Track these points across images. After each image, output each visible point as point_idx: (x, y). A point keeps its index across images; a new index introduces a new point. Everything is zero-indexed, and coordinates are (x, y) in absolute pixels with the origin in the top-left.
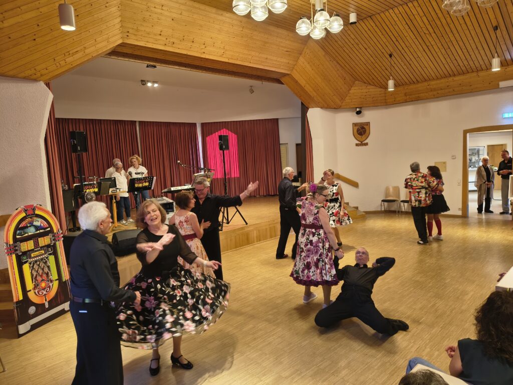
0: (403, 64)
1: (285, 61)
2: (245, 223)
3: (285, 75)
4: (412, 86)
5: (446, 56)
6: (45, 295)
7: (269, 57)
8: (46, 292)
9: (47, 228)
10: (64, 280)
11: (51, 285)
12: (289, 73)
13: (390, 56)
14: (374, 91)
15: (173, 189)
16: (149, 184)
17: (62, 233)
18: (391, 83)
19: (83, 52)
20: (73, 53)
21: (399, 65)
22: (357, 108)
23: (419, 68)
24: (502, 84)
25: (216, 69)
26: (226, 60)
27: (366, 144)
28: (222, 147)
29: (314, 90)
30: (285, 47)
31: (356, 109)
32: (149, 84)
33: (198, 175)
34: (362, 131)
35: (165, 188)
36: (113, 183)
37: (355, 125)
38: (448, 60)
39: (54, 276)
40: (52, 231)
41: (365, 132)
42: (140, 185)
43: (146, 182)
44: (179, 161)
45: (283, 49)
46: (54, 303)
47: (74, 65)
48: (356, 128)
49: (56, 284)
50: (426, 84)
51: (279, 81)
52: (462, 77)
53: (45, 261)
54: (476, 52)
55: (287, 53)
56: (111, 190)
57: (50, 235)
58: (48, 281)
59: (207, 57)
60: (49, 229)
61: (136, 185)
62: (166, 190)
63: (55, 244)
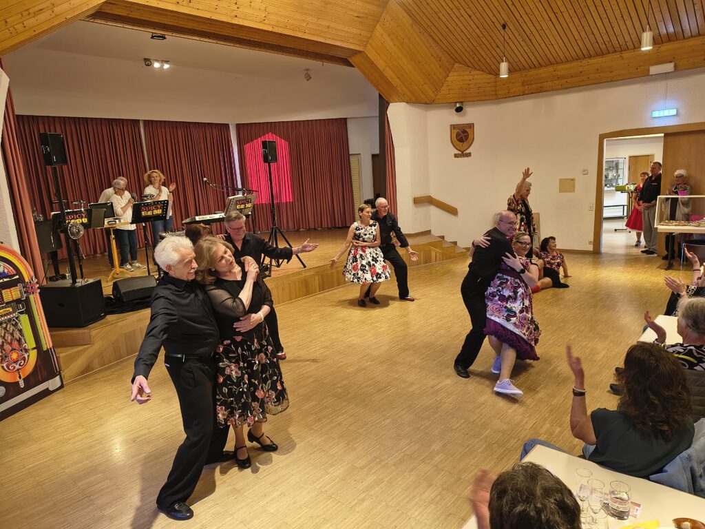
0: (520, 40)
1: (356, 31)
2: (302, 266)
3: (355, 52)
4: (533, 72)
5: (580, 28)
6: (18, 370)
7: (332, 25)
8: (20, 365)
9: (14, 275)
10: (45, 349)
11: (26, 356)
12: (361, 50)
13: (504, 27)
14: (480, 77)
15: (198, 218)
16: (163, 211)
17: (37, 283)
18: (504, 66)
19: (50, 12)
20: (35, 13)
21: (515, 41)
22: (456, 103)
23: (543, 45)
24: (654, 70)
25: (255, 42)
26: (270, 29)
27: (469, 155)
28: (268, 158)
29: (396, 75)
30: (355, 11)
31: (455, 105)
32: (157, 65)
33: (233, 199)
34: (462, 136)
35: (187, 216)
36: (110, 211)
37: (453, 127)
38: (583, 34)
39: (30, 343)
40: (21, 280)
41: (467, 137)
42: (150, 213)
43: (157, 209)
44: (205, 179)
45: (351, 13)
46: (31, 381)
47: (37, 32)
48: (455, 132)
49: (33, 355)
50: (551, 68)
51: (346, 62)
52: (600, 60)
53: (14, 323)
54: (621, 23)
55: (358, 19)
56: (106, 221)
57: (20, 286)
58: (21, 350)
59: (241, 22)
60: (17, 277)
61: (143, 214)
62: (188, 220)
63: (28, 298)
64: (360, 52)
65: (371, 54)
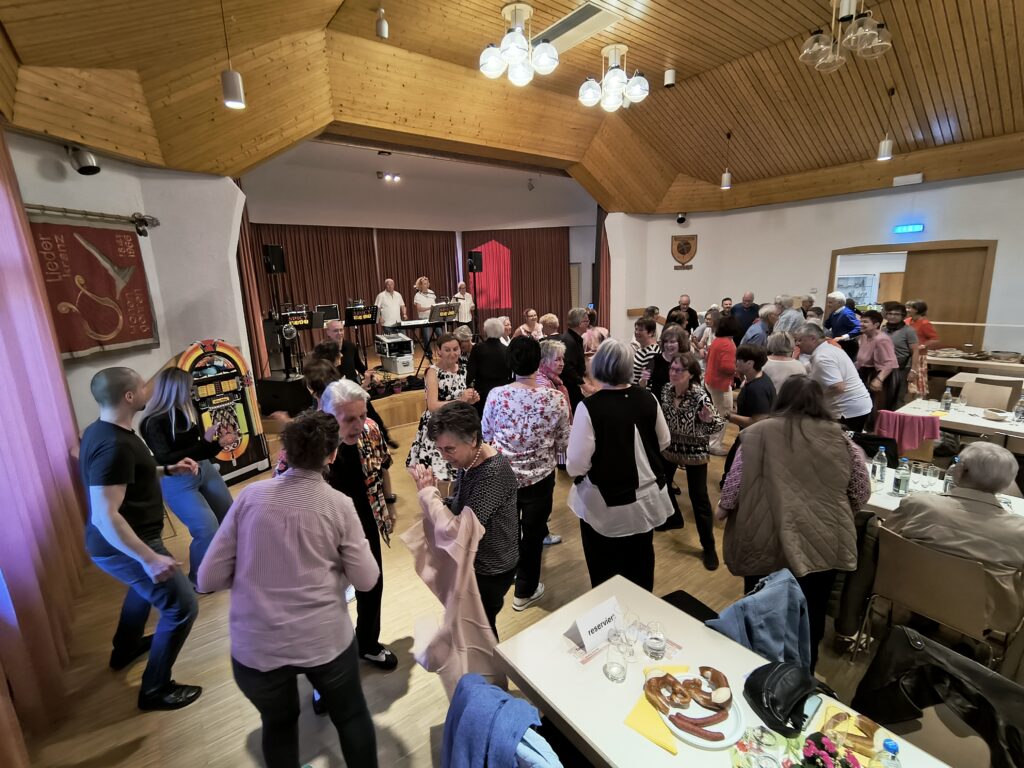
0: (747, 149)
1: (571, 143)
3: (572, 164)
7: (547, 138)
9: (233, 369)
10: (256, 434)
13: (729, 136)
14: (704, 187)
18: (726, 177)
21: (741, 150)
23: (773, 156)
24: (898, 181)
26: (483, 144)
27: (690, 267)
28: (473, 267)
30: (571, 123)
32: (388, 178)
34: (684, 248)
36: (334, 312)
37: (675, 238)
38: (817, 143)
40: (239, 373)
41: (689, 249)
42: (360, 318)
43: (368, 313)
45: (568, 125)
48: (677, 242)
50: (782, 179)
51: (564, 173)
52: (837, 169)
53: (230, 410)
54: (861, 130)
55: (575, 131)
57: (237, 379)
60: (235, 371)
61: (355, 318)
63: (243, 390)
64: (577, 163)
65: (589, 165)
